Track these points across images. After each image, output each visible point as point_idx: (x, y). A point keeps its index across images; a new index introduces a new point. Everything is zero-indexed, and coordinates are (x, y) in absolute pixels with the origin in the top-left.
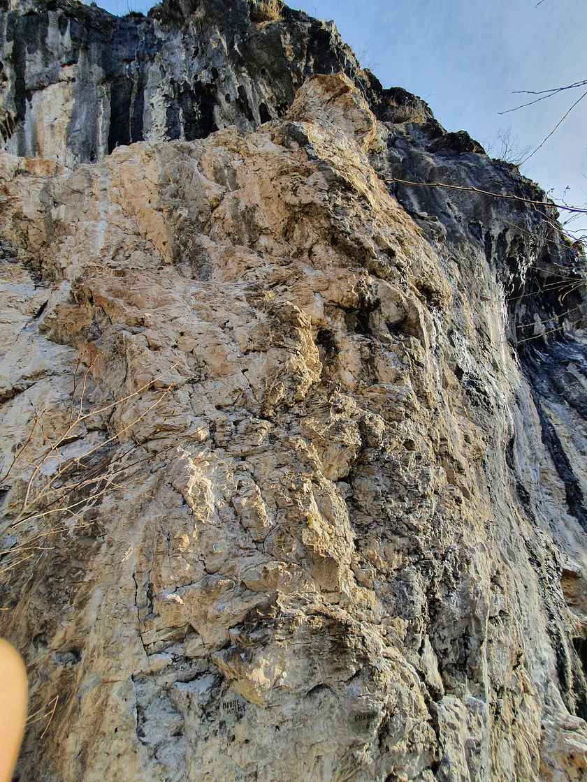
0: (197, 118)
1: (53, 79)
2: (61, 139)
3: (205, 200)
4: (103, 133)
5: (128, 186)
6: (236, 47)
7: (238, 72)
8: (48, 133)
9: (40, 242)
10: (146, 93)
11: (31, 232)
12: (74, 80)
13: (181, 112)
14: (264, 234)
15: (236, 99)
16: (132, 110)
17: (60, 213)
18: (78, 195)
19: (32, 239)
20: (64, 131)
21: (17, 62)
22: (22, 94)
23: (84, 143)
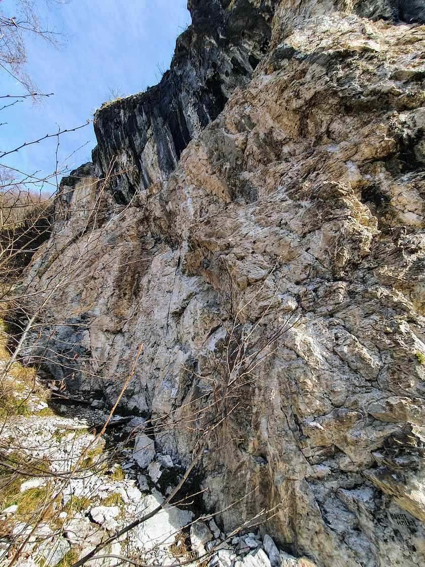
0: (214, 103)
1: (145, 141)
2: (157, 168)
3: (236, 149)
4: (173, 151)
5: (194, 170)
6: (221, 37)
7: (227, 51)
8: (152, 169)
9: (167, 227)
10: (184, 112)
11: (162, 224)
12: (153, 134)
13: (204, 107)
14: (284, 144)
15: (232, 69)
16: (181, 128)
17: (170, 207)
18: (174, 192)
19: (163, 227)
20: (157, 164)
21: (131, 145)
22: (137, 158)
23: (167, 162)
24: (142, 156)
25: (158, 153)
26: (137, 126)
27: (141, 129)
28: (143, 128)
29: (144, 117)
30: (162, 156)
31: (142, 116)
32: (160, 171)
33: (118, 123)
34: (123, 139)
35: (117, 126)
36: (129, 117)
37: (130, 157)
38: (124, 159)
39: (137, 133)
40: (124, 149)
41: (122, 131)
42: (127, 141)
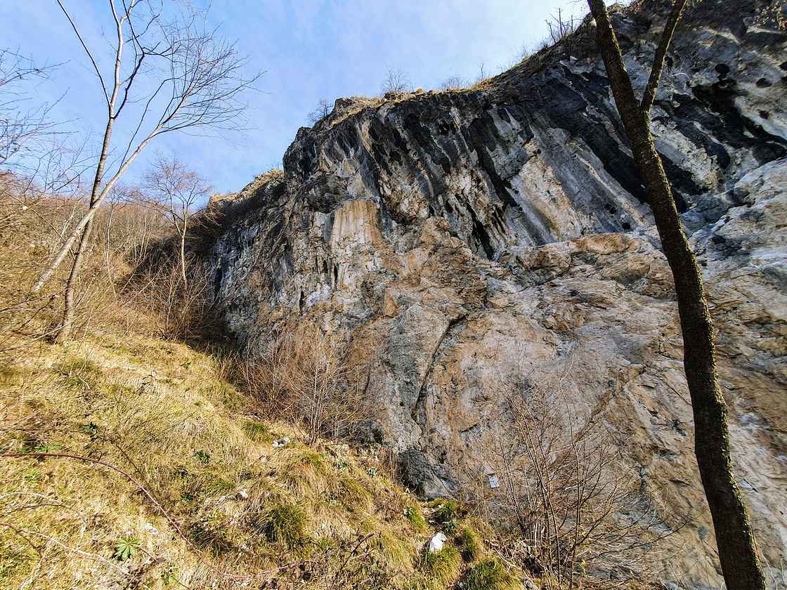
0: (722, 121)
1: (523, 159)
2: (566, 206)
7: (775, 51)
8: (553, 207)
12: (539, 152)
13: (698, 126)
15: (783, 78)
20: (566, 199)
21: (485, 163)
22: (501, 186)
23: (592, 200)
24: (515, 182)
25: (563, 183)
26: (498, 136)
27: (509, 141)
28: (512, 140)
29: (515, 124)
30: (576, 189)
31: (509, 121)
32: (573, 212)
33: (446, 125)
34: (463, 151)
35: (443, 130)
36: (475, 120)
37: (478, 181)
38: (464, 182)
39: (498, 146)
40: (466, 167)
41: (459, 139)
42: (474, 155)
